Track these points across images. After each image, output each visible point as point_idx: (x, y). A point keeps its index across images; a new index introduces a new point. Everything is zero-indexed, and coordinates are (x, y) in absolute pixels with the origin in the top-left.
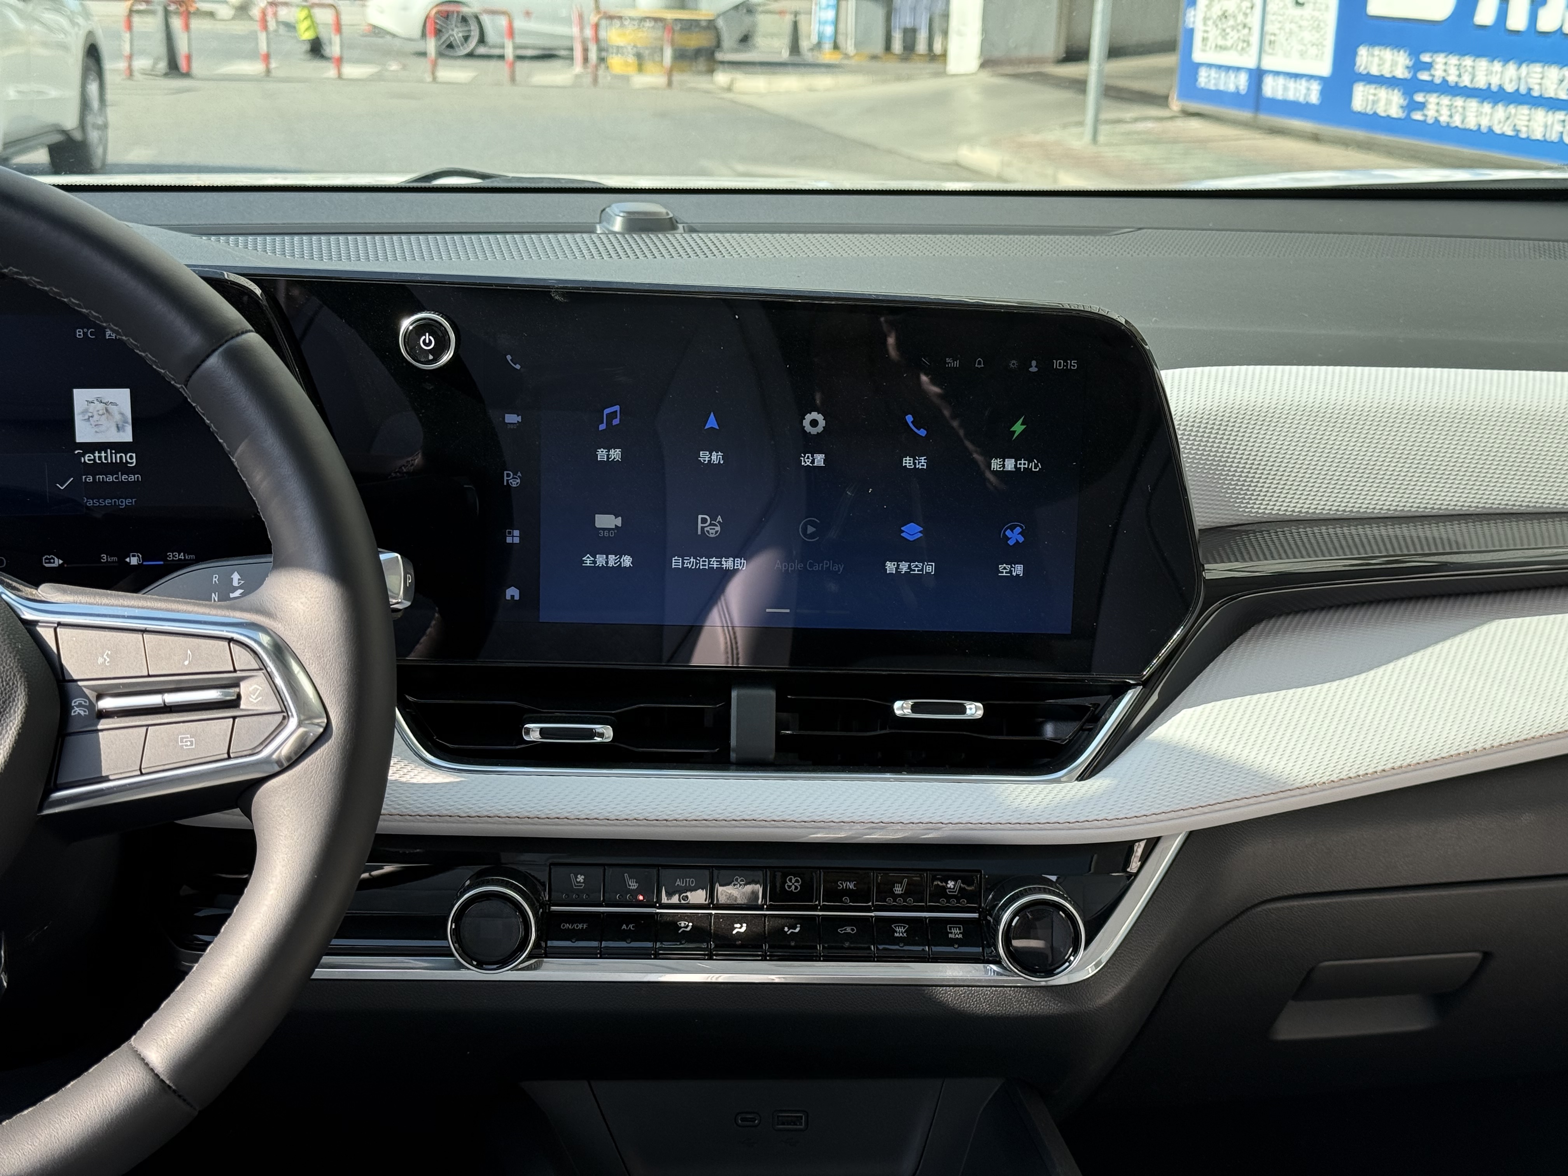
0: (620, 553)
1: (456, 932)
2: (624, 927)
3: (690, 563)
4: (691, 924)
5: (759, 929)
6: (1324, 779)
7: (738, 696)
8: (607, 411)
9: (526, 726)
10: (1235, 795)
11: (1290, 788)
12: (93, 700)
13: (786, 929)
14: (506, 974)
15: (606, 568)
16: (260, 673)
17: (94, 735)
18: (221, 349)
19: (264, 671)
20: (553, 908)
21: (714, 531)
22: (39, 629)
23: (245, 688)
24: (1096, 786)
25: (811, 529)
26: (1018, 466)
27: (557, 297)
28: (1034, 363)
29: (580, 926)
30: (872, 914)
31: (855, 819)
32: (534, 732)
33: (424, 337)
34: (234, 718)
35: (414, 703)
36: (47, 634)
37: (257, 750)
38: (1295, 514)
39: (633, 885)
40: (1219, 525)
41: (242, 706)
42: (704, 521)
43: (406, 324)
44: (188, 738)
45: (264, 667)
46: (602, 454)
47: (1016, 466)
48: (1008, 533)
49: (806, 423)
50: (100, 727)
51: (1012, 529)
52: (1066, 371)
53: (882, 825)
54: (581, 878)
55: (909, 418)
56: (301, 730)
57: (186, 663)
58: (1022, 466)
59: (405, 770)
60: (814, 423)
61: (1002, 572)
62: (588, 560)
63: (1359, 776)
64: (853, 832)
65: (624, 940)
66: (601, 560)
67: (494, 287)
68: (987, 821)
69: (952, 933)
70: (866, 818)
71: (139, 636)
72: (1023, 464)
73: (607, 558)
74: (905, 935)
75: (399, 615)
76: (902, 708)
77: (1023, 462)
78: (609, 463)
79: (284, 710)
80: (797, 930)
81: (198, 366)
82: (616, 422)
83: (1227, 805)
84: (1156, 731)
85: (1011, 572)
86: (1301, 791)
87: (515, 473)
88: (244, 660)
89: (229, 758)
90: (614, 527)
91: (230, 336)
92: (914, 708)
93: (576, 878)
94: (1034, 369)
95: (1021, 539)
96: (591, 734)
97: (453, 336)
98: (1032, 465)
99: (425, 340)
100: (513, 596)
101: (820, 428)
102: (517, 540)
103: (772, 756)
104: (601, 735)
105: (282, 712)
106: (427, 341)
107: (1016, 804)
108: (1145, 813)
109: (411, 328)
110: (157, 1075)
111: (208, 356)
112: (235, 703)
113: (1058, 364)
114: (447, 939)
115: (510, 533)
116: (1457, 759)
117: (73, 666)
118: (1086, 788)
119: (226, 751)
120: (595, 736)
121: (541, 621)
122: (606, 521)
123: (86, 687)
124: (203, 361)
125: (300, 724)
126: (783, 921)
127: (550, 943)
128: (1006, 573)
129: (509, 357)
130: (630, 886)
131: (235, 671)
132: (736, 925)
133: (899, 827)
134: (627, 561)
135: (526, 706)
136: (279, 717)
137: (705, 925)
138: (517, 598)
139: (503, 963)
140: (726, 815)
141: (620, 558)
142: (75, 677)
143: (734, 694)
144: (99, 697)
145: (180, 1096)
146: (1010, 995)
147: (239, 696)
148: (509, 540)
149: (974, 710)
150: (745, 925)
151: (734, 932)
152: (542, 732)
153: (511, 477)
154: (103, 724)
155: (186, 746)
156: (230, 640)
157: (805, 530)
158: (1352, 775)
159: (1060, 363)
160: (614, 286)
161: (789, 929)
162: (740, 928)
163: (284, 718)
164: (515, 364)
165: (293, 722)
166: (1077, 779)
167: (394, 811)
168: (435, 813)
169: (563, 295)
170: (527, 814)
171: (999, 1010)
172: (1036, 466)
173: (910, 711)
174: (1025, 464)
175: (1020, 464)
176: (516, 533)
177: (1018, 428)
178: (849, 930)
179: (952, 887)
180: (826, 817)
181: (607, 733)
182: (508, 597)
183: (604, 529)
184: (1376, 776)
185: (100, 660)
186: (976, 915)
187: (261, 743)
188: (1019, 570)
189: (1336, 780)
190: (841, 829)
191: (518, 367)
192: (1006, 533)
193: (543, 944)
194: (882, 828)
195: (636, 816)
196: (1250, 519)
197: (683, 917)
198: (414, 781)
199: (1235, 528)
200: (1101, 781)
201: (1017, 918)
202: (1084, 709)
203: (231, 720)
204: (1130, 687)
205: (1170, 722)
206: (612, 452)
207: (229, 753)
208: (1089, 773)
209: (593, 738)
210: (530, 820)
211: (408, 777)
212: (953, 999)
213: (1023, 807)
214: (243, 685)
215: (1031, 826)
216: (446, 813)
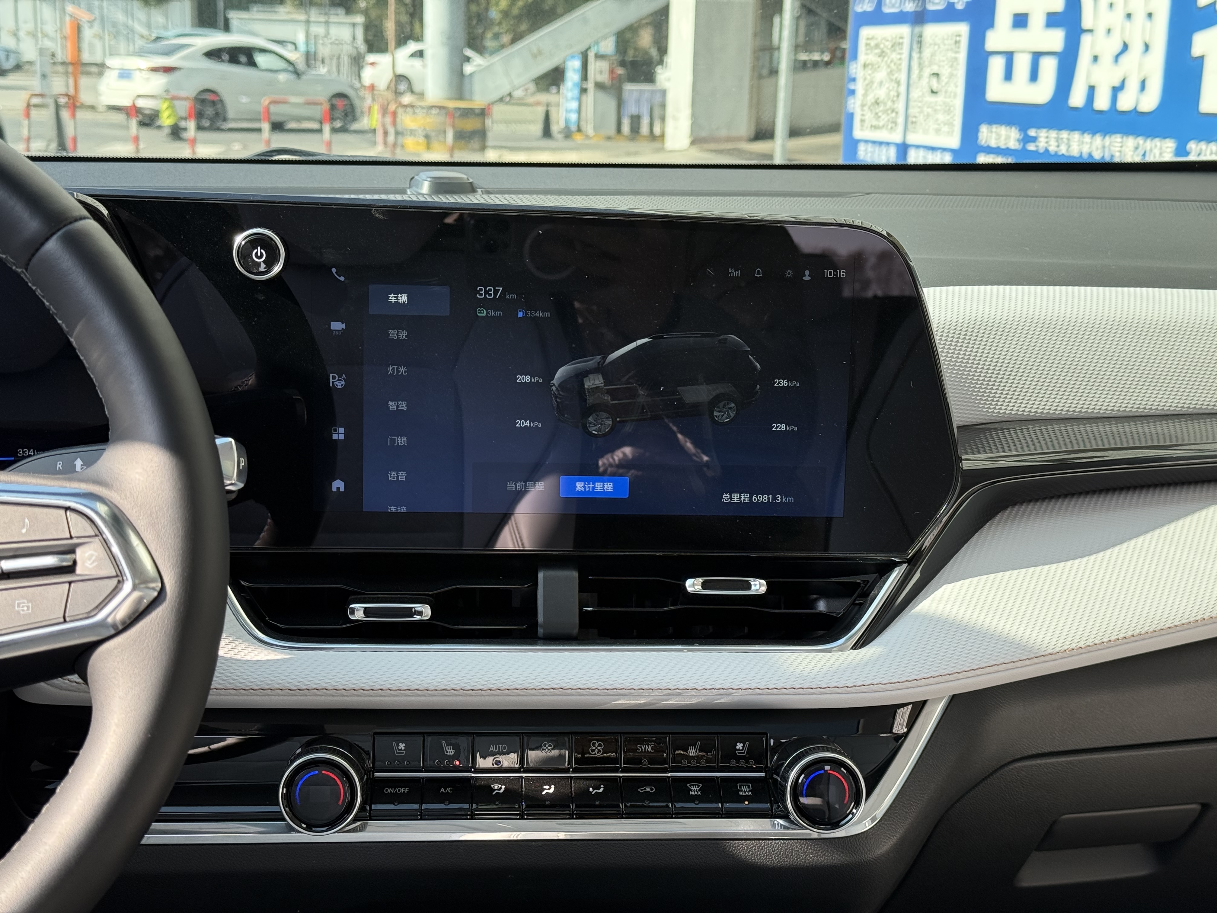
1: (286, 797)
2: (442, 790)
4: (503, 787)
5: (567, 790)
6: (1073, 646)
7: (545, 577)
9: (351, 606)
10: (995, 660)
11: (1044, 654)
13: (591, 789)
14: (334, 836)
16: (97, 539)
18: (59, 233)
19: (100, 537)
20: (377, 774)
23: (81, 554)
24: (869, 654)
27: (377, 215)
28: (807, 272)
29: (402, 790)
30: (669, 775)
31: (654, 686)
32: (358, 612)
33: (256, 251)
34: (70, 583)
35: (248, 587)
37: (93, 614)
38: (1031, 414)
39: (450, 752)
40: (966, 424)
41: (78, 572)
43: (239, 239)
44: (24, 603)
45: (99, 533)
52: (836, 280)
53: (678, 692)
54: (402, 746)
56: (136, 594)
57: (24, 531)
59: (240, 648)
63: (1103, 643)
64: (651, 698)
65: (442, 802)
67: (320, 206)
68: (774, 686)
69: (742, 791)
70: (663, 685)
74: (699, 793)
75: (233, 496)
76: (693, 585)
79: (119, 574)
80: (601, 790)
81: (37, 250)
83: (988, 670)
84: (921, 605)
86: (1053, 657)
87: (340, 376)
88: (80, 527)
89: (65, 621)
91: (69, 221)
92: (704, 585)
93: (398, 745)
94: (807, 278)
96: (411, 612)
97: (282, 250)
99: (257, 253)
100: (338, 488)
102: (342, 437)
103: (575, 631)
104: (420, 613)
105: (117, 576)
106: (259, 255)
107: (798, 671)
108: (916, 677)
109: (243, 243)
111: (47, 239)
112: (70, 569)
113: (829, 273)
114: (278, 804)
115: (335, 430)
116: (1188, 627)
118: (861, 656)
119: (62, 615)
120: (415, 614)
121: (364, 510)
124: (42, 244)
125: (135, 588)
126: (588, 783)
127: (374, 807)
129: (334, 270)
130: (447, 752)
131: (71, 538)
132: (545, 787)
133: (693, 693)
135: (351, 589)
136: (114, 582)
137: (517, 787)
138: (342, 489)
139: (331, 825)
140: (536, 684)
143: (541, 575)
146: (797, 847)
147: (75, 562)
148: (335, 437)
149: (759, 586)
150: (553, 787)
151: (544, 793)
152: (366, 611)
153: (337, 378)
155: (23, 610)
156: (67, 509)
158: (1097, 642)
159: (831, 272)
161: (594, 789)
162: (549, 790)
163: (119, 582)
164: (340, 277)
165: (128, 586)
166: (852, 648)
167: (229, 686)
168: (267, 687)
169: (383, 213)
170: (353, 687)
171: (786, 861)
173: (700, 587)
176: (341, 430)
178: (648, 789)
179: (741, 748)
180: (627, 685)
181: (425, 611)
182: (334, 489)
184: (1118, 642)
186: (762, 774)
187: (97, 607)
189: (1083, 646)
190: (641, 696)
191: (342, 279)
193: (368, 808)
194: (678, 694)
195: (454, 687)
196: (993, 418)
197: (497, 780)
198: (248, 658)
199: (981, 427)
200: (874, 649)
201: (803, 776)
202: (854, 586)
203: (67, 585)
204: (896, 564)
205: (932, 596)
207: (64, 617)
208: (862, 642)
209: (412, 616)
210: (355, 692)
211: (242, 654)
212: (745, 851)
213: (805, 673)
214: (79, 551)
215: (813, 691)
216: (277, 686)
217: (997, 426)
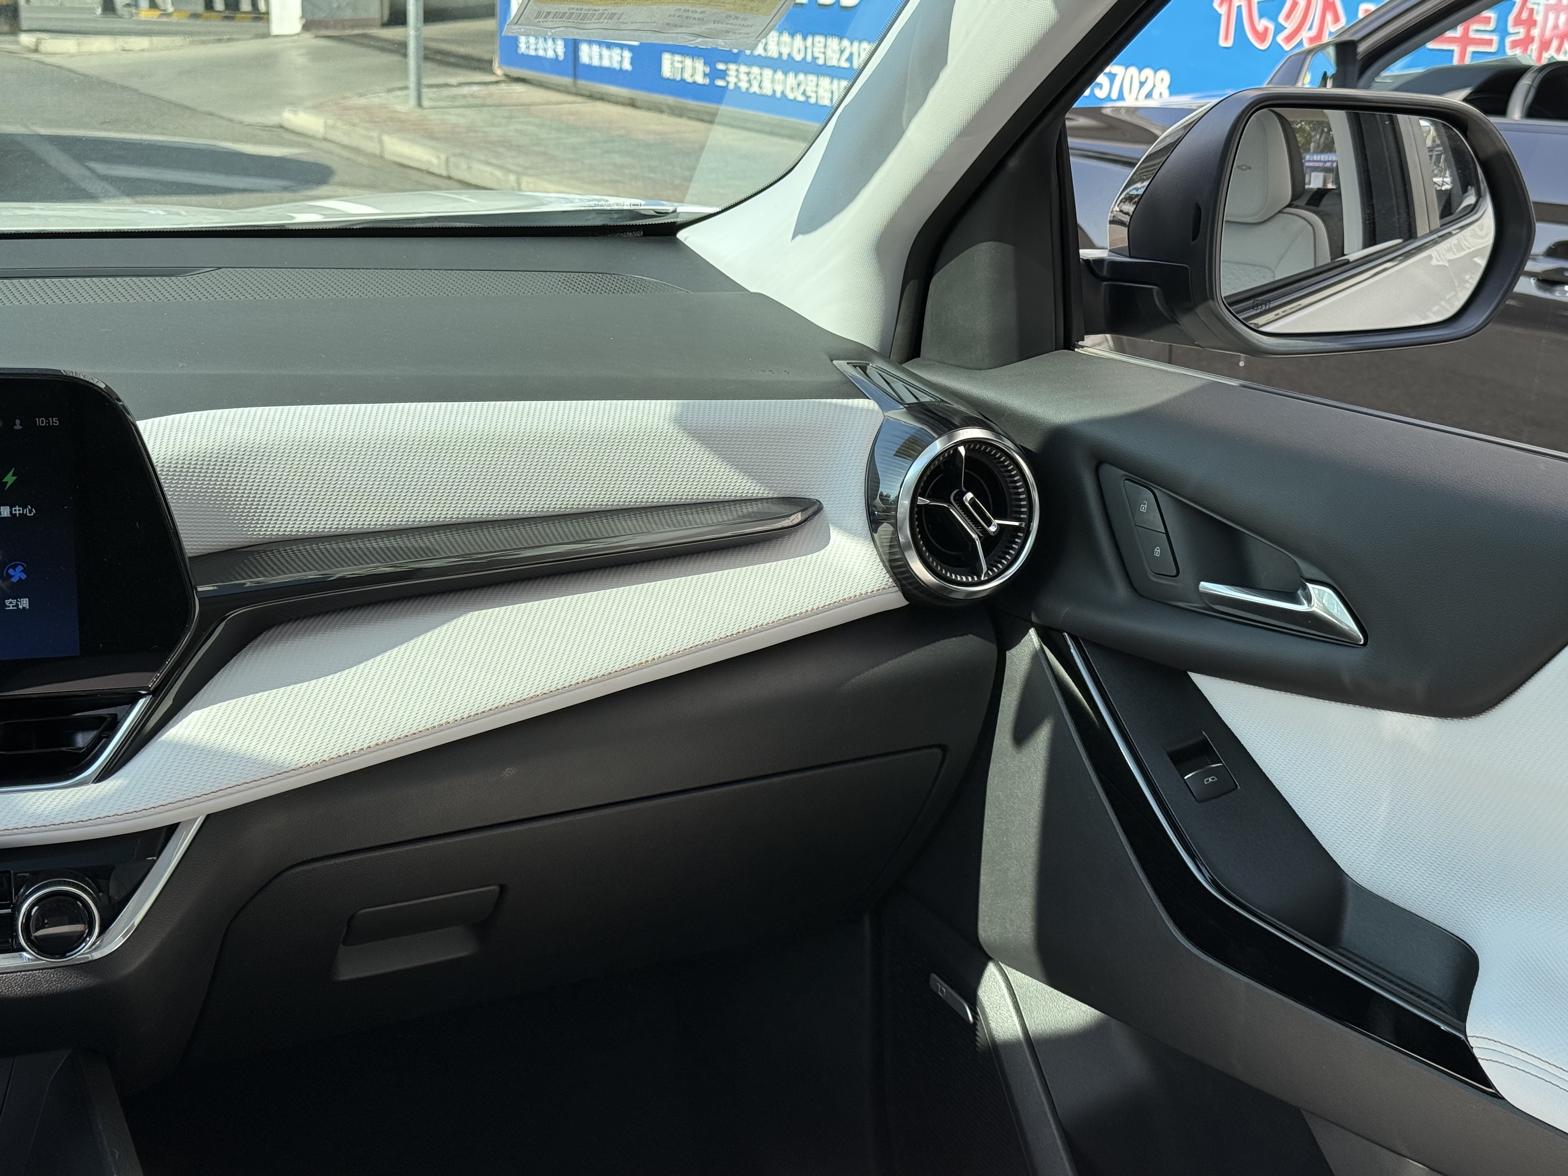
11: (286, 770)
24: (109, 787)
26: (14, 512)
28: (18, 422)
38: (299, 534)
40: (230, 548)
47: (11, 512)
48: (11, 571)
51: (14, 567)
52: (49, 428)
58: (17, 512)
61: (9, 607)
63: (348, 754)
68: (5, 828)
72: (17, 511)
77: (17, 508)
83: (229, 791)
84: (168, 733)
85: (17, 605)
86: (296, 772)
94: (18, 427)
95: (24, 576)
98: (27, 511)
107: (32, 811)
108: (153, 805)
113: (41, 422)
116: (433, 731)
118: (100, 789)
128: (13, 606)
146: (38, 977)
158: (341, 754)
159: (42, 421)
166: (93, 782)
171: (29, 991)
172: (31, 511)
174: (19, 510)
175: (15, 510)
177: (10, 479)
184: (362, 752)
186: (9, 911)
188: (24, 603)
189: (327, 759)
192: (9, 571)
196: (259, 540)
199: (245, 550)
200: (114, 781)
201: (34, 909)
202: (101, 719)
204: (141, 696)
205: (180, 723)
208: (104, 775)
213: (39, 812)
215: (47, 828)
217: (261, 548)
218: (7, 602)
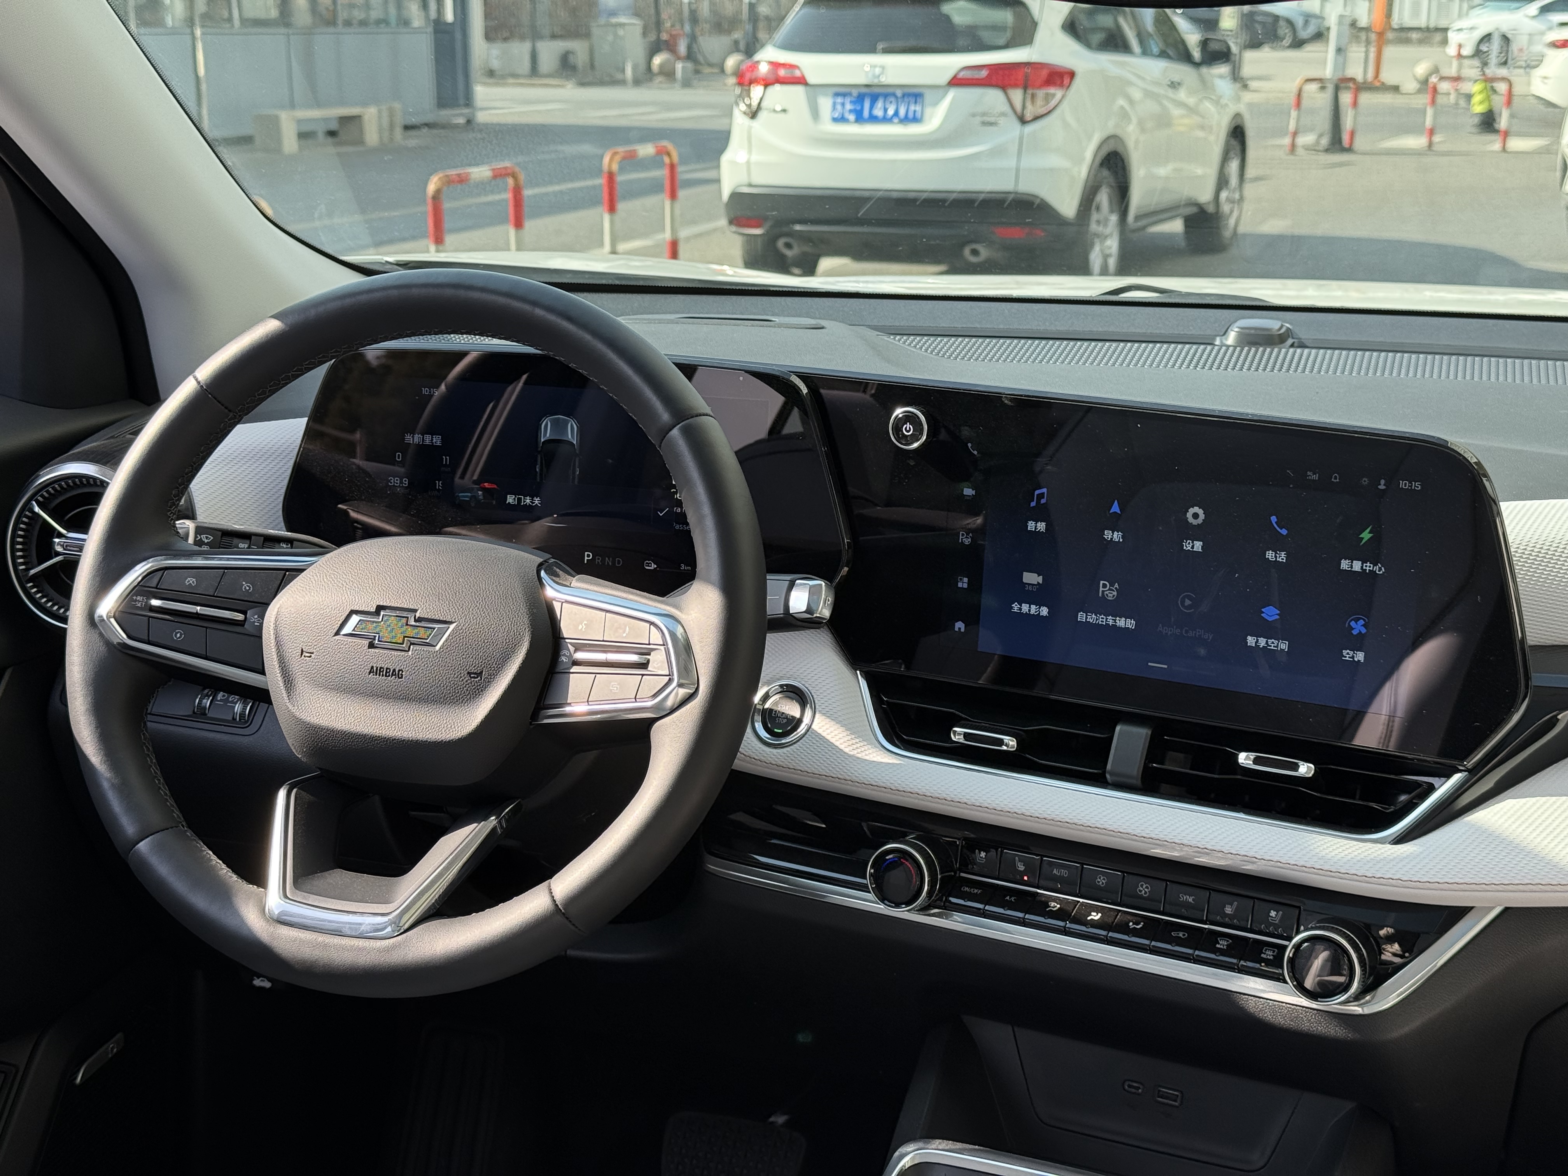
0: (1040, 604)
1: (873, 873)
2: (1008, 898)
3: (1092, 618)
4: (1058, 906)
5: (1110, 920)
7: (1120, 730)
8: (1037, 492)
9: (955, 729)
10: (1530, 879)
12: (572, 652)
13: (1131, 924)
14: (903, 913)
15: (1028, 615)
16: (662, 648)
17: (567, 675)
18: (681, 424)
19: (665, 647)
20: (963, 875)
21: (1112, 595)
22: (554, 602)
23: (652, 657)
24: (1402, 851)
25: (1188, 602)
26: (1364, 568)
27: (1006, 402)
28: (1383, 482)
29: (976, 891)
30: (1206, 926)
31: (1185, 842)
32: (958, 735)
33: (905, 426)
34: (643, 675)
35: (891, 703)
36: (557, 606)
37: (653, 698)
39: (1021, 868)
41: (649, 669)
42: (1104, 586)
43: (895, 415)
44: (615, 684)
45: (664, 644)
46: (1031, 525)
47: (1362, 567)
48: (1353, 624)
49: (1189, 515)
50: (572, 671)
51: (1356, 620)
52: (1411, 491)
53: (1208, 851)
54: (983, 854)
55: (1274, 519)
56: (680, 690)
57: (624, 635)
58: (1368, 568)
59: (863, 749)
60: (1196, 516)
61: (1346, 657)
62: (1015, 607)
64: (1182, 854)
65: (1003, 907)
66: (1025, 608)
68: (1294, 863)
69: (1265, 954)
71: (604, 613)
72: (1368, 567)
73: (1030, 607)
74: (1225, 947)
76: (1244, 759)
77: (1368, 564)
78: (1036, 533)
79: (671, 674)
80: (1138, 927)
81: (665, 437)
82: (1043, 501)
83: (1521, 887)
84: (1476, 814)
85: (1353, 658)
88: (656, 638)
89: (635, 701)
90: (1036, 583)
92: (1256, 761)
93: (980, 853)
94: (1382, 487)
95: (1363, 631)
96: (1001, 742)
97: (926, 427)
98: (1376, 568)
99: (906, 428)
100: (960, 629)
101: (1200, 520)
102: (965, 586)
103: (1136, 782)
104: (1007, 745)
105: (669, 675)
106: (908, 429)
107: (1323, 853)
108: (1438, 880)
109: (899, 417)
110: (554, 901)
111: (673, 428)
112: (644, 665)
113: (1404, 484)
114: (864, 878)
115: (961, 579)
117: (567, 630)
118: (1395, 852)
119: (634, 696)
120: (1003, 745)
121: (979, 650)
122: (1031, 578)
123: (571, 644)
125: (680, 685)
126: (1129, 917)
127: (952, 900)
128: (1349, 657)
129: (969, 445)
130: (1019, 867)
131: (649, 644)
132: (1092, 913)
133: (1220, 855)
134: (1044, 611)
135: (963, 716)
136: (668, 678)
137: (1069, 909)
138: (963, 630)
139: (902, 904)
141: (1040, 608)
142: (565, 636)
143: (1118, 728)
144: (575, 651)
145: (567, 918)
146: (1302, 1014)
147: (648, 661)
148: (960, 585)
149: (1305, 769)
150: (1100, 915)
151: (1089, 918)
152: (966, 735)
153: (965, 536)
154: (575, 669)
155: (614, 690)
156: (652, 623)
157: (1183, 602)
159: (1406, 483)
160: (1049, 396)
161: (1133, 924)
162: (1095, 916)
163: (670, 679)
164: (974, 450)
165: (675, 684)
166: (1389, 843)
167: (848, 778)
168: (875, 784)
169: (1011, 400)
170: (938, 795)
172: (1380, 569)
173: (1251, 763)
174: (1370, 567)
175: (1366, 566)
176: (966, 580)
177: (1366, 535)
178: (1181, 935)
179: (1274, 916)
180: (1161, 836)
181: (1010, 743)
182: (957, 629)
183: (1029, 584)
185: (580, 627)
187: (654, 695)
188: (1360, 656)
190: (1174, 849)
191: (975, 452)
192: (1351, 624)
193: (943, 899)
194: (1207, 854)
195: (1016, 811)
197: (1055, 899)
198: (867, 758)
202: (1418, 784)
203: (641, 676)
204: (1456, 771)
206: (1039, 524)
207: (635, 698)
208: (1402, 839)
209: (1001, 746)
210: (939, 801)
211: (864, 754)
212: (1251, 1006)
213: (1329, 857)
214: (652, 653)
215: (1332, 874)
216: (882, 784)
218: (1345, 652)
